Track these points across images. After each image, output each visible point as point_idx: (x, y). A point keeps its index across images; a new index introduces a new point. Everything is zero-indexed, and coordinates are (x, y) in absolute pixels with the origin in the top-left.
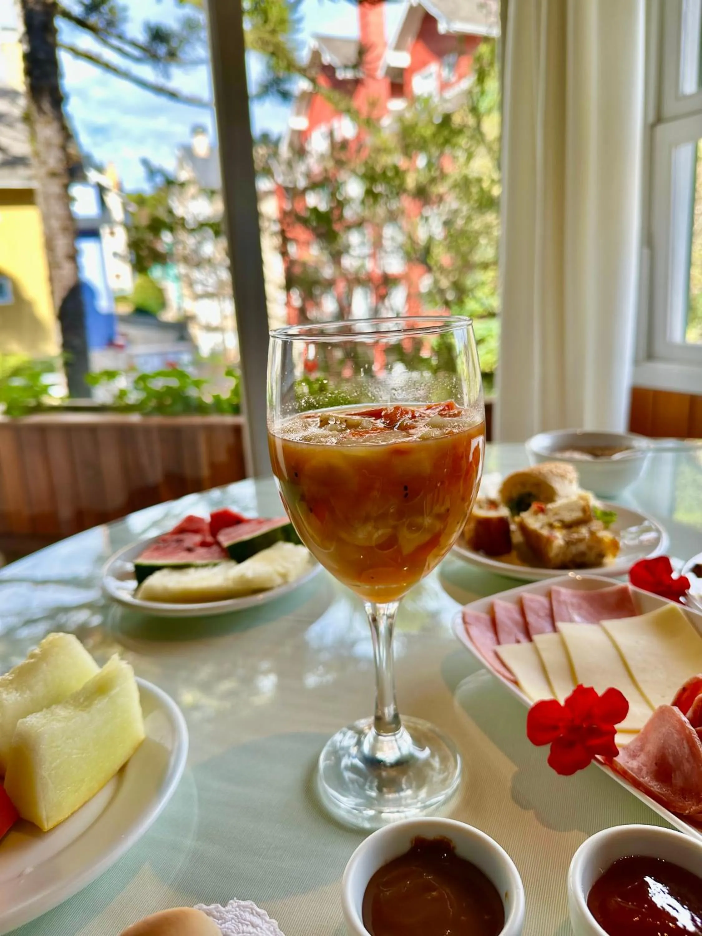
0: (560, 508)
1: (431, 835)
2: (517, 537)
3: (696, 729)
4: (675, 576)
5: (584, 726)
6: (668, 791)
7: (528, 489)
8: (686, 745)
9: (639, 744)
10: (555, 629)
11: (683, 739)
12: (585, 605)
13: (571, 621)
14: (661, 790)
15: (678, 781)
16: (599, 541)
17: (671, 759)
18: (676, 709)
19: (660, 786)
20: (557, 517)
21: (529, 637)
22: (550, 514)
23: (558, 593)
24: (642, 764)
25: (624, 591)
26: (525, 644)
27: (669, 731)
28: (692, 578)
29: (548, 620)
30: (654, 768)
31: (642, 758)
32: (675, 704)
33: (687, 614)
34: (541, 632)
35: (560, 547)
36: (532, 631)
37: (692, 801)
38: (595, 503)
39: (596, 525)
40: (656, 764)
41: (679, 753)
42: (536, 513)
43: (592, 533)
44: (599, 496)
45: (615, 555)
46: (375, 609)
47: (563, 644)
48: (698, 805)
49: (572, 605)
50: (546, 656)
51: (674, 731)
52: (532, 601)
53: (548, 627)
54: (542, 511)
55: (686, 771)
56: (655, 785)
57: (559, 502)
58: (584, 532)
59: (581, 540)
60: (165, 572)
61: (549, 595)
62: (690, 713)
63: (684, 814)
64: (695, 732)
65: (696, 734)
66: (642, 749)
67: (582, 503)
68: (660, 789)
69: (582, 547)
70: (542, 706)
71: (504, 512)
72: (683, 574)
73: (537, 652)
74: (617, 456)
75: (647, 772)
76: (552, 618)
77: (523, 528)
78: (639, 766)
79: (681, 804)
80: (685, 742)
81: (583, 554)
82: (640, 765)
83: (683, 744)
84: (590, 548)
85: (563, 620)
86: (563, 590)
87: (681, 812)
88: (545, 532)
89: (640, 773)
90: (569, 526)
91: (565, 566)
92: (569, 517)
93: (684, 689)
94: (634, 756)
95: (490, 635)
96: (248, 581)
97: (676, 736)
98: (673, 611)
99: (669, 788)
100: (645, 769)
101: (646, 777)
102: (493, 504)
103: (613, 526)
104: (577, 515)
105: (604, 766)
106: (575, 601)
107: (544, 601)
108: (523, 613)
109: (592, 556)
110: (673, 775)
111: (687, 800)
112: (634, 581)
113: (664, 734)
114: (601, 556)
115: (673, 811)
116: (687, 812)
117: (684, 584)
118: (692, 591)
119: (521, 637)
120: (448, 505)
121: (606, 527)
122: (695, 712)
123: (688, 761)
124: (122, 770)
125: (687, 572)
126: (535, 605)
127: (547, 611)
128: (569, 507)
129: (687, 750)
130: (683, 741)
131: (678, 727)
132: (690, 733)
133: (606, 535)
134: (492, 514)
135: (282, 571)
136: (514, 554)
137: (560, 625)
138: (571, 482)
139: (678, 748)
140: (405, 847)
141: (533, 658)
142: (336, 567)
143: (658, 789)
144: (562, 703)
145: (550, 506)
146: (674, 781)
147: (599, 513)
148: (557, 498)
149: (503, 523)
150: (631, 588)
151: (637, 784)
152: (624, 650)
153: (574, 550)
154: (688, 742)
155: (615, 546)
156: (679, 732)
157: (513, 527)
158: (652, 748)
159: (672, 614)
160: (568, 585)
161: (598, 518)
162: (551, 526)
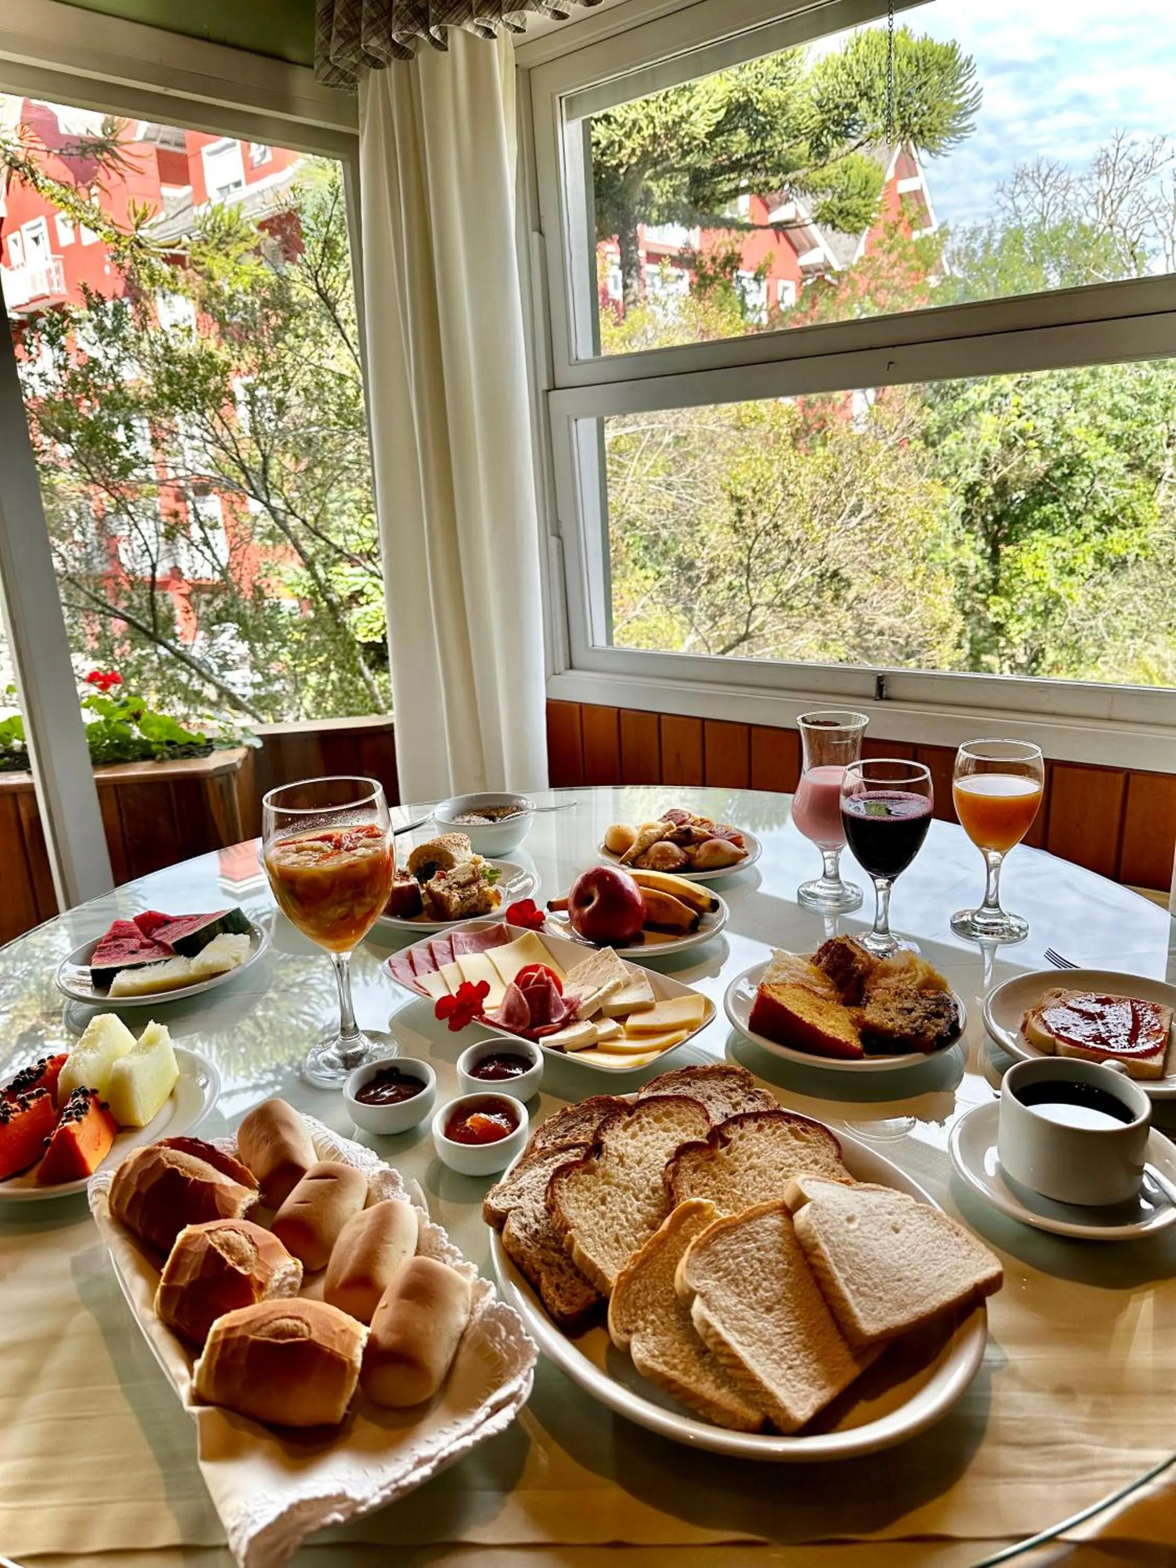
0: (457, 872)
1: (386, 1068)
2: (426, 901)
4: (536, 912)
5: (466, 1003)
6: (511, 1025)
7: (432, 859)
8: (517, 1000)
9: (496, 1005)
10: (454, 960)
11: (516, 997)
12: (474, 941)
13: (464, 953)
15: (515, 1020)
16: (486, 894)
17: (512, 1012)
18: (514, 983)
20: (455, 880)
21: (436, 968)
22: (450, 878)
23: (456, 936)
24: (498, 1014)
25: (501, 927)
26: (434, 973)
28: (546, 912)
29: (449, 955)
31: (498, 1011)
32: (514, 981)
33: (544, 937)
34: (445, 963)
35: (457, 903)
36: (438, 964)
38: (484, 864)
39: (483, 882)
40: (506, 1013)
42: (439, 879)
43: (480, 889)
44: (487, 858)
45: (497, 903)
46: (339, 957)
47: (459, 967)
49: (468, 942)
50: (447, 977)
51: (512, 994)
52: (438, 944)
53: (449, 960)
54: (444, 877)
55: (518, 1013)
57: (458, 866)
58: (474, 888)
59: (471, 896)
60: (123, 972)
61: (450, 939)
66: (498, 1007)
67: (474, 866)
69: (473, 900)
70: (443, 1000)
71: (414, 881)
72: (542, 910)
73: (442, 975)
75: (501, 1018)
76: (452, 953)
77: (429, 891)
78: (496, 1016)
81: (474, 905)
84: (479, 901)
85: (459, 954)
86: (459, 934)
88: (446, 893)
89: (497, 1020)
90: (462, 886)
91: (463, 917)
92: (462, 879)
93: (519, 973)
94: (493, 1011)
95: (410, 971)
96: (209, 967)
97: (513, 996)
98: (534, 937)
100: (499, 1017)
101: (500, 1021)
102: (404, 876)
103: (496, 880)
104: (469, 876)
105: (477, 1020)
106: (468, 939)
107: (447, 943)
108: (432, 954)
109: (482, 906)
112: (509, 922)
114: (488, 904)
117: (542, 917)
118: (547, 921)
119: (431, 969)
120: (378, 888)
121: (491, 881)
122: (523, 986)
123: (520, 1009)
124: (172, 1094)
125: (544, 908)
126: (440, 947)
127: (449, 950)
128: (464, 871)
131: (514, 992)
133: (490, 890)
134: (405, 884)
135: (235, 955)
136: (425, 913)
137: (457, 957)
138: (466, 849)
139: (514, 1003)
140: (373, 1076)
141: (439, 979)
142: (314, 932)
143: (506, 1025)
144: (454, 995)
145: (449, 872)
147: (487, 873)
148: (455, 865)
149: (413, 889)
150: (507, 925)
151: (495, 1025)
152: (495, 961)
153: (467, 903)
154: (520, 1000)
155: (497, 895)
156: (514, 994)
157: (422, 892)
158: (502, 1004)
159: (530, 937)
160: (463, 930)
161: (484, 876)
162: (450, 887)
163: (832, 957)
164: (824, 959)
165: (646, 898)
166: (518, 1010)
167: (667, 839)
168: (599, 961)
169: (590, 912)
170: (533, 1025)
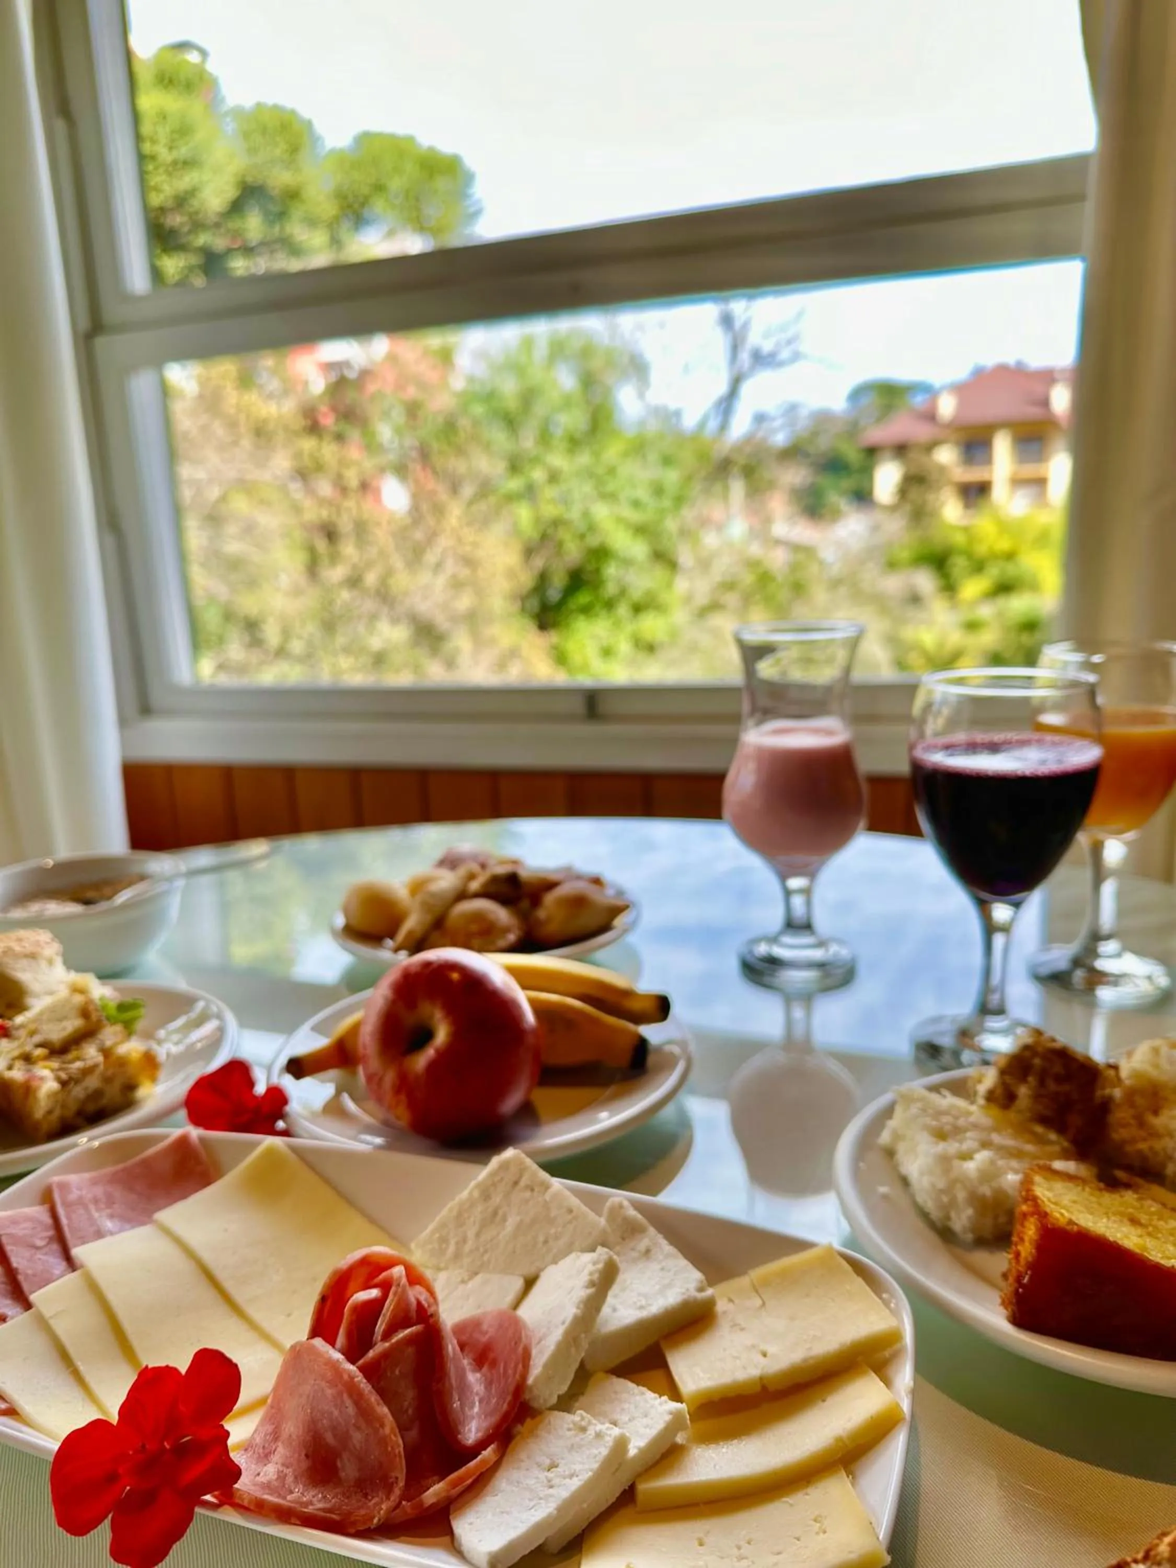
0: (38, 1019)
3: (357, 1364)
4: (260, 1089)
5: (168, 1447)
6: (337, 1497)
8: (348, 1402)
9: (270, 1428)
10: (71, 1263)
11: (340, 1394)
12: (118, 1193)
13: (99, 1234)
14: (325, 1502)
15: (348, 1470)
16: (122, 1062)
17: (329, 1438)
18: (318, 1342)
19: (322, 1493)
20: (37, 1039)
21: (23, 1302)
22: (22, 1033)
23: (65, 1187)
24: (283, 1465)
25: (183, 1143)
26: (18, 1319)
27: (316, 1387)
28: (288, 1083)
29: (55, 1247)
30: (305, 1464)
31: (281, 1452)
32: (314, 1333)
33: (294, 1149)
34: (44, 1280)
35: (53, 1095)
36: (26, 1287)
37: (378, 1496)
38: (100, 991)
39: (110, 1035)
40: (307, 1456)
41: (340, 1420)
43: (106, 1052)
44: (104, 977)
45: (154, 1079)
47: (93, 1288)
48: (389, 1499)
49: (96, 1201)
50: (61, 1328)
51: (323, 1384)
52: (14, 1222)
53: (58, 1265)
54: (5, 1031)
55: (358, 1446)
56: (314, 1497)
57: (37, 1005)
58: (91, 1053)
59: (87, 1072)
61: (47, 1197)
62: (341, 1339)
63: (372, 1527)
64: (358, 1373)
65: (361, 1374)
66: (276, 1436)
67: (78, 999)
68: (323, 1500)
69: (93, 1082)
72: (275, 1081)
73: (43, 1324)
74: (122, 897)
75: (296, 1478)
76: (62, 1242)
78: (278, 1472)
79: (363, 1512)
80: (345, 1396)
81: (97, 1094)
82: (281, 1469)
83: (343, 1402)
84: (107, 1080)
85: (84, 1241)
86: (73, 1178)
87: (366, 1527)
88: (17, 1074)
89: (284, 1486)
90: (58, 1051)
91: (66, 1129)
92: (57, 1032)
93: (323, 1299)
94: (265, 1457)
97: (329, 1392)
98: (271, 1153)
99: (338, 1490)
100: (289, 1471)
101: (294, 1489)
103: (140, 1025)
104: (72, 1025)
105: (221, 1509)
106: (99, 1191)
107: (40, 1212)
109: (113, 1093)
110: (339, 1464)
111: (370, 1498)
112: (197, 1118)
113: (308, 1396)
114: (130, 1087)
115: (352, 1531)
116: (376, 1521)
117: (277, 1098)
118: (294, 1107)
119: (8, 1306)
121: (129, 1029)
122: (349, 1335)
123: (358, 1428)
125: (280, 1075)
126: (22, 1229)
127: (51, 1233)
128: (55, 1014)
129: (351, 1410)
130: (342, 1395)
131: (329, 1374)
132: (352, 1378)
133: (132, 1048)
137: (78, 1252)
138: (50, 962)
139: (336, 1413)
141: (40, 1342)
143: (320, 1501)
144: (114, 1418)
145: (19, 1019)
146: (342, 1474)
147: (112, 1011)
148: (30, 1001)
150: (195, 1133)
151: (285, 1515)
152: (207, 1257)
153: (78, 1092)
154: (351, 1396)
155: (150, 1063)
156: (332, 1383)
158: (292, 1428)
159: (271, 1158)
160: (75, 1166)
161: (112, 1021)
162: (27, 1059)
163: (1042, 1082)
164: (1023, 1091)
165: (540, 1009)
166: (357, 1437)
167: (477, 895)
168: (497, 1199)
169: (433, 1066)
170: (416, 1482)
